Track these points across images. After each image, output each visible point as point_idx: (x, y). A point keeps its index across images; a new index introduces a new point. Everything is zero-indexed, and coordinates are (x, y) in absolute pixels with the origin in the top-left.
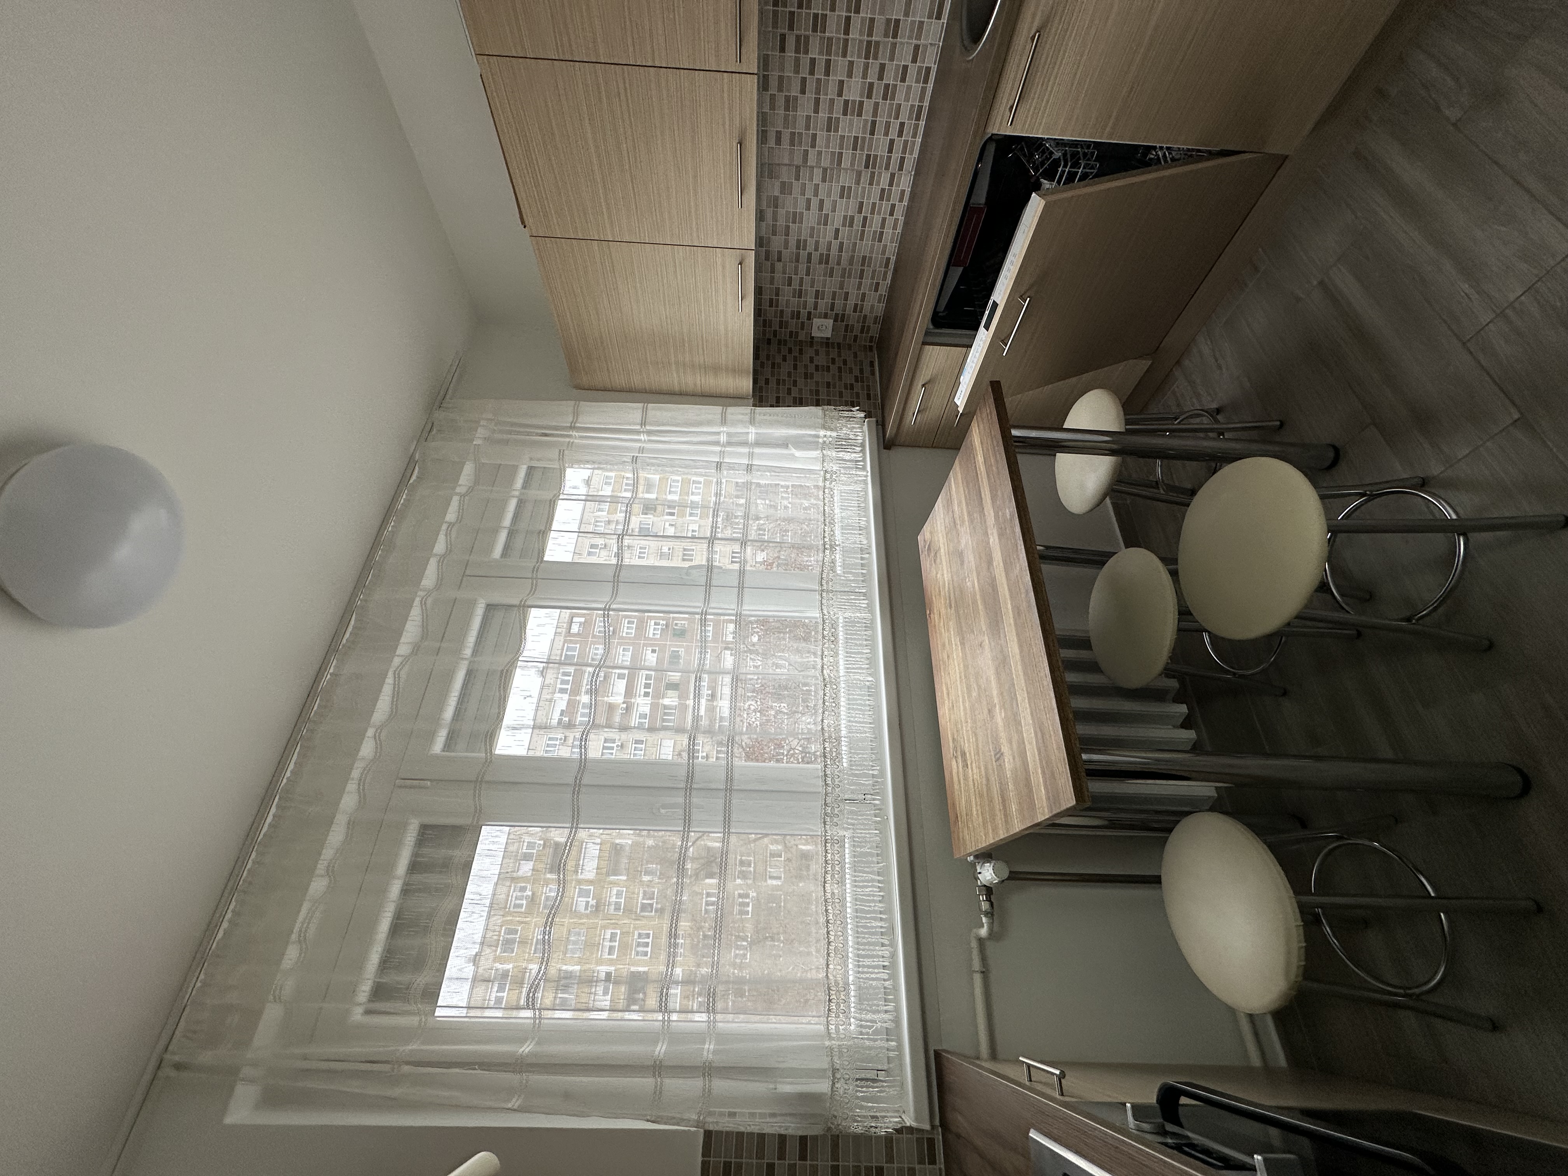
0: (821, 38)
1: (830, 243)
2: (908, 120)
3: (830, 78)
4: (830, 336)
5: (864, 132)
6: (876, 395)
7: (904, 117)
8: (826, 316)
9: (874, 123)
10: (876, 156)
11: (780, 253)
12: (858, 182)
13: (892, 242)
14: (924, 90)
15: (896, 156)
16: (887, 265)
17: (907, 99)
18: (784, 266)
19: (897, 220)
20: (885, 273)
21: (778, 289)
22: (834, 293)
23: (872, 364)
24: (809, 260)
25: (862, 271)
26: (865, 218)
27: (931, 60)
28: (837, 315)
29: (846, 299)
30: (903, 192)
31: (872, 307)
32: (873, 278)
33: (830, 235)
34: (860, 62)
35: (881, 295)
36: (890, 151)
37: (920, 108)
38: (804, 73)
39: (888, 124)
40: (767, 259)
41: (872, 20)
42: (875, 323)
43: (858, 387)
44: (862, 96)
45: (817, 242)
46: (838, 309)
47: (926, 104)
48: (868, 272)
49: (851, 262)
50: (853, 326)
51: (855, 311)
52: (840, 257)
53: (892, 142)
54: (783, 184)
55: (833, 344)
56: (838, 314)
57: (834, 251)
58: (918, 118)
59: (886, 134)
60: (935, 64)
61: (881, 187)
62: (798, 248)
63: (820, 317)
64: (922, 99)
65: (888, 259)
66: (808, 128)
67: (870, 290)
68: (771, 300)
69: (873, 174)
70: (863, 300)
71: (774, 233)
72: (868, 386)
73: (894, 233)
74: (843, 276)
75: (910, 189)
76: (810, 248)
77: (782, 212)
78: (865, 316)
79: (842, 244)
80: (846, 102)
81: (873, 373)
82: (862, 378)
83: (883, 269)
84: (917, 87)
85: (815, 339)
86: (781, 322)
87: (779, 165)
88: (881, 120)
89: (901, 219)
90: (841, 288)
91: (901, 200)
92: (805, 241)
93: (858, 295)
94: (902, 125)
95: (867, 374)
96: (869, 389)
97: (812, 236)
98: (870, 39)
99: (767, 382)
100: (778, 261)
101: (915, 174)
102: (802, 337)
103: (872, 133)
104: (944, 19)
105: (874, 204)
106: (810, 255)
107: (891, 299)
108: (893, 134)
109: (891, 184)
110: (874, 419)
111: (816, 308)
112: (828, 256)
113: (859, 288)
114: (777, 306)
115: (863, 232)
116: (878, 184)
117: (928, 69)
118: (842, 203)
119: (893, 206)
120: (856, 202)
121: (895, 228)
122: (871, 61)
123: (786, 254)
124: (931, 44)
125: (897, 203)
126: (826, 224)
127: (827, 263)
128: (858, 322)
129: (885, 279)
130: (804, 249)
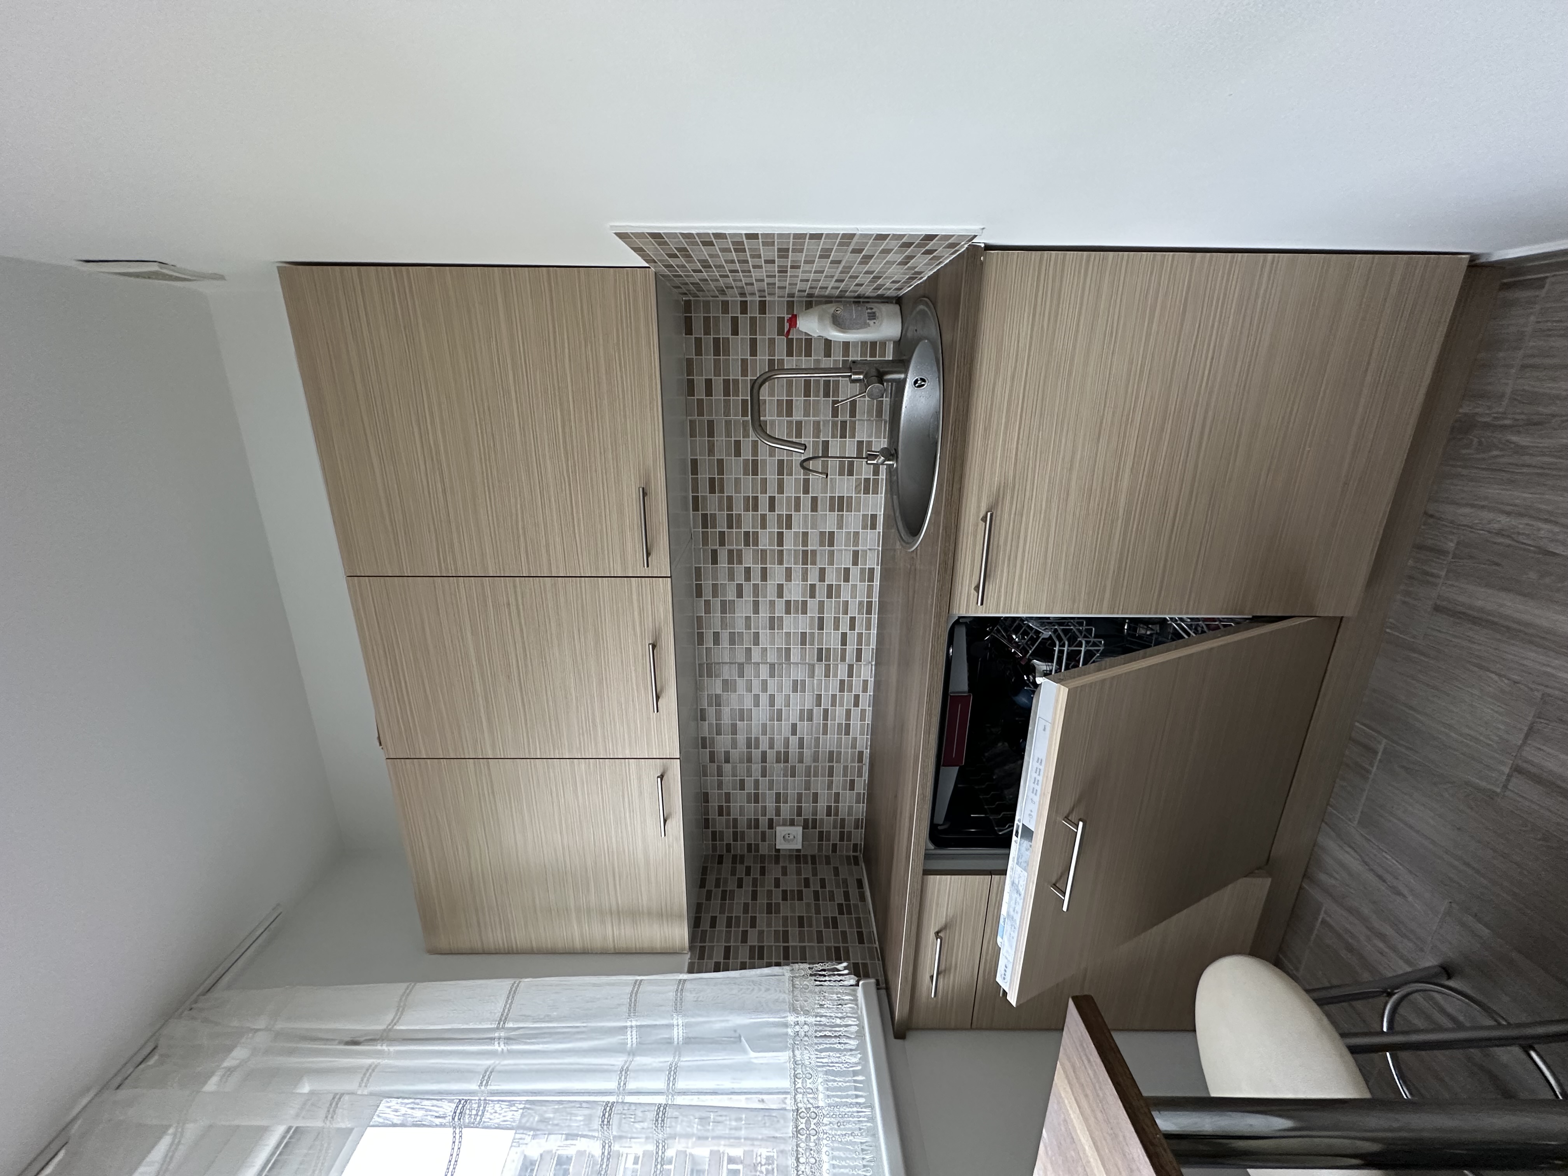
0: (753, 550)
1: (787, 740)
2: (858, 614)
3: (768, 582)
4: (800, 847)
5: (811, 628)
6: (871, 933)
7: (853, 611)
8: (792, 823)
9: (821, 620)
10: (828, 650)
11: (727, 754)
12: (812, 675)
13: (862, 734)
14: (870, 588)
15: (851, 647)
16: (860, 760)
17: (854, 596)
18: (734, 768)
19: (863, 711)
20: (860, 769)
21: (728, 795)
22: (800, 795)
23: (860, 883)
24: (764, 759)
25: (831, 768)
26: (826, 711)
27: (873, 561)
28: (806, 821)
29: (815, 800)
30: (865, 682)
31: (850, 808)
32: (845, 775)
33: (786, 731)
34: (798, 569)
35: (858, 794)
36: (844, 643)
37: (870, 604)
38: (740, 579)
39: (837, 620)
40: (712, 760)
41: (805, 534)
42: (857, 827)
43: (843, 920)
44: (804, 595)
45: (772, 740)
46: (807, 814)
47: (875, 599)
48: (838, 768)
49: (816, 759)
50: (828, 833)
51: (829, 814)
52: (801, 755)
53: (844, 635)
54: (725, 682)
55: (805, 856)
56: (808, 819)
57: (793, 748)
58: (869, 612)
59: (837, 628)
60: (878, 565)
61: (839, 678)
62: (749, 746)
63: (784, 825)
64: (870, 595)
65: (861, 754)
66: (748, 627)
67: (844, 789)
68: (721, 808)
69: (828, 667)
70: (837, 801)
71: (719, 733)
72: (858, 919)
73: (862, 726)
74: (808, 775)
75: (873, 679)
76: (764, 745)
77: (726, 711)
78: (843, 820)
79: (801, 740)
80: (788, 603)
81: (862, 898)
82: (848, 906)
83: (856, 765)
84: (862, 587)
85: (781, 853)
86: (735, 834)
87: (719, 663)
88: (829, 616)
89: (869, 711)
90: (808, 788)
91: (865, 690)
92: (757, 739)
93: (829, 795)
94: (853, 619)
95: (854, 900)
96: (859, 925)
97: (764, 733)
98: (805, 548)
99: (713, 922)
100: (725, 762)
101: (876, 665)
102: (764, 849)
103: (821, 628)
104: (880, 529)
105: (834, 697)
106: (764, 754)
107: (871, 797)
108: (844, 627)
109: (850, 675)
110: (873, 981)
111: (778, 814)
112: (787, 754)
113: (830, 787)
114: (729, 814)
115: (825, 726)
116: (835, 675)
117: (872, 570)
118: (796, 698)
119: (857, 697)
120: (813, 695)
121: (863, 719)
122: (809, 566)
123: (735, 754)
124: (869, 549)
125: (861, 694)
126: (779, 719)
127: (786, 761)
128: (835, 827)
129: (860, 775)
130: (757, 747)
